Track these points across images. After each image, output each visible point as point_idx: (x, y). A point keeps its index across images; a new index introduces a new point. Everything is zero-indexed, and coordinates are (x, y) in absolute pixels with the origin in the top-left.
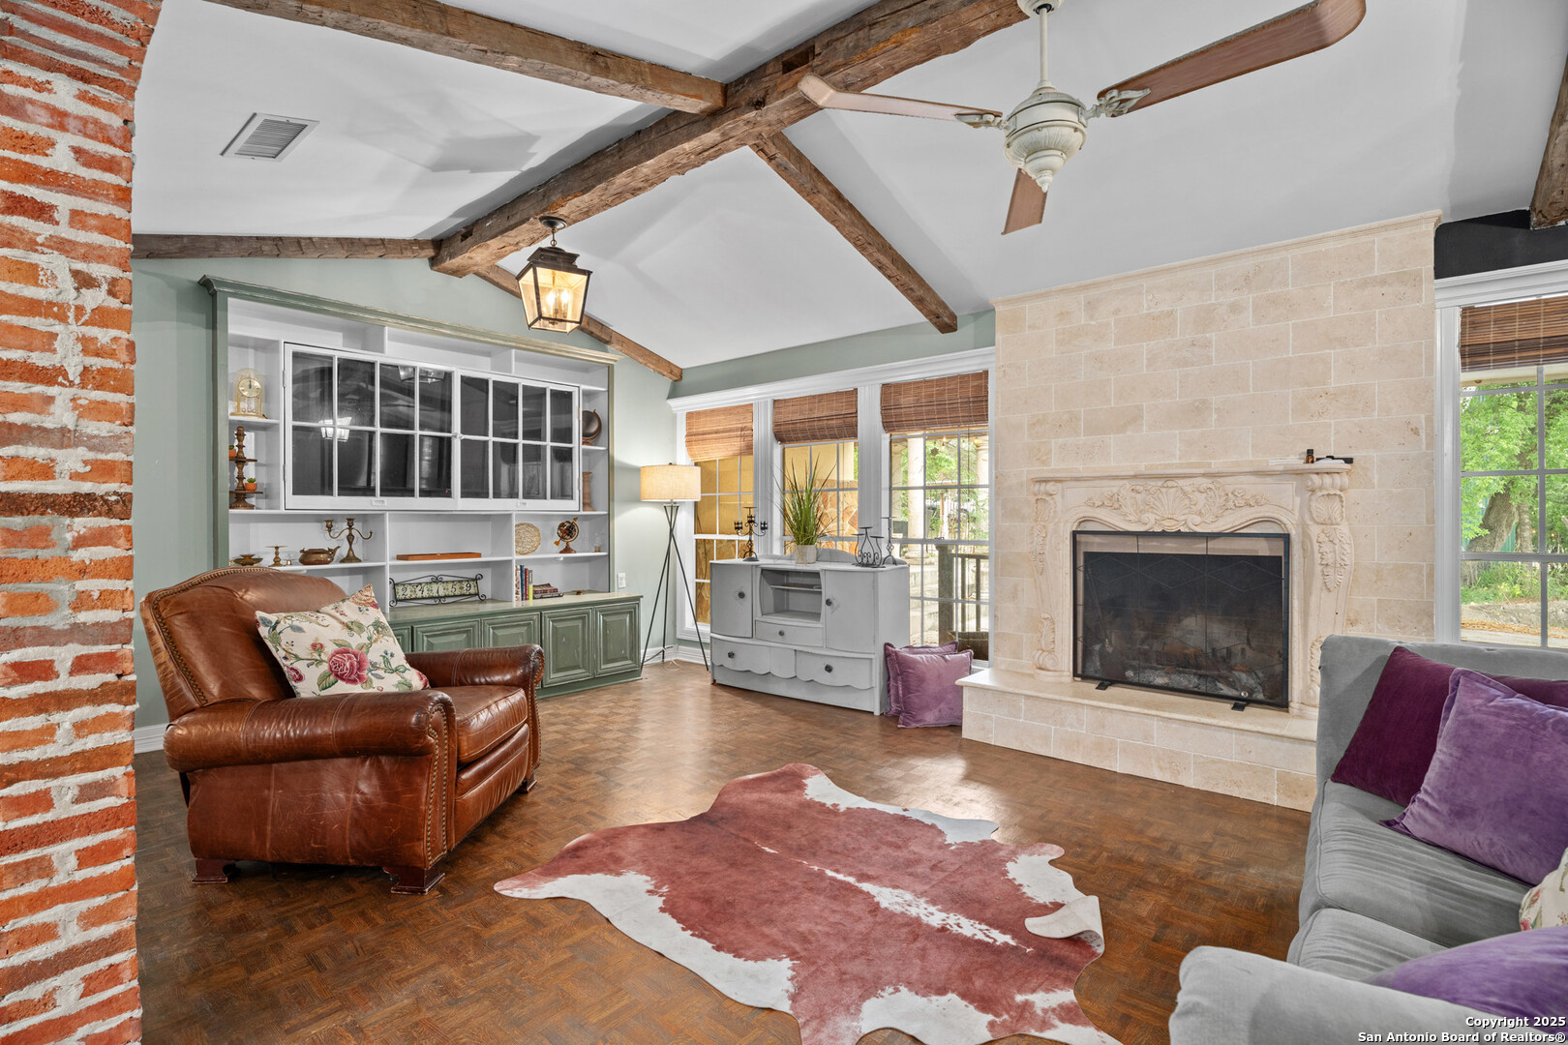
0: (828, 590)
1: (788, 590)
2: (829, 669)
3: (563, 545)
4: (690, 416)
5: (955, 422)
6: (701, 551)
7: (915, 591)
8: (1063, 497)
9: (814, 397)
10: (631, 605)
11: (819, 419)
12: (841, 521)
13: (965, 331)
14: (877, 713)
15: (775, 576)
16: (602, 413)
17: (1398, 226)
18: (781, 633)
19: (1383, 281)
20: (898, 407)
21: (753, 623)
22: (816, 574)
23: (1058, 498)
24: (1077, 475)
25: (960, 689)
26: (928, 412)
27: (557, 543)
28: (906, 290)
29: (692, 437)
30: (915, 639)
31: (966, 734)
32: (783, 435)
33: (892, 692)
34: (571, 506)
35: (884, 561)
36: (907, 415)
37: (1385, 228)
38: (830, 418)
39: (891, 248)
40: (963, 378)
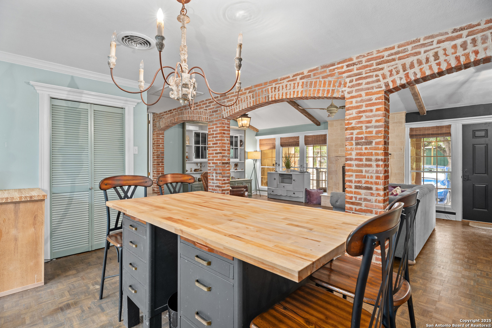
0: (294, 178)
1: (284, 178)
2: (294, 193)
3: (235, 168)
4: (260, 140)
5: (320, 144)
6: (262, 170)
7: (311, 178)
8: (341, 160)
9: (290, 137)
10: (250, 182)
11: (291, 142)
12: (295, 164)
13: (322, 126)
14: (304, 202)
15: (281, 175)
16: (243, 140)
17: (399, 113)
18: (284, 187)
19: (396, 123)
20: (308, 140)
21: (277, 185)
22: (291, 175)
23: (340, 160)
24: (343, 156)
25: (321, 196)
26: (314, 142)
27: (234, 168)
28: (310, 119)
29: (261, 145)
30: (311, 188)
31: (322, 205)
32: (282, 145)
33: (307, 198)
34: (237, 160)
35: (305, 172)
36: (310, 142)
37: (397, 113)
38: (293, 142)
39: (308, 112)
40: (322, 135)
